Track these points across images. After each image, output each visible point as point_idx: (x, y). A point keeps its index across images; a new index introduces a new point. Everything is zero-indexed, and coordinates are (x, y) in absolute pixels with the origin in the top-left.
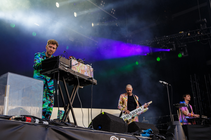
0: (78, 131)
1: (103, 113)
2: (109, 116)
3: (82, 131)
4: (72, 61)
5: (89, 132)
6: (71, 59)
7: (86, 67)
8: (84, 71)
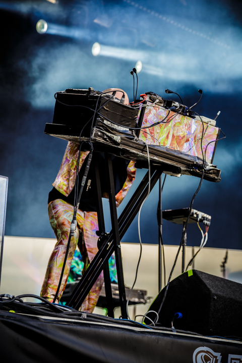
0: (86, 329)
1: (190, 274)
2: (207, 282)
3: (101, 331)
4: (146, 111)
5: (122, 332)
6: (145, 102)
7: (194, 127)
8: (185, 139)
